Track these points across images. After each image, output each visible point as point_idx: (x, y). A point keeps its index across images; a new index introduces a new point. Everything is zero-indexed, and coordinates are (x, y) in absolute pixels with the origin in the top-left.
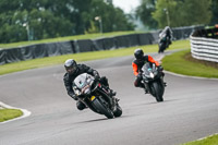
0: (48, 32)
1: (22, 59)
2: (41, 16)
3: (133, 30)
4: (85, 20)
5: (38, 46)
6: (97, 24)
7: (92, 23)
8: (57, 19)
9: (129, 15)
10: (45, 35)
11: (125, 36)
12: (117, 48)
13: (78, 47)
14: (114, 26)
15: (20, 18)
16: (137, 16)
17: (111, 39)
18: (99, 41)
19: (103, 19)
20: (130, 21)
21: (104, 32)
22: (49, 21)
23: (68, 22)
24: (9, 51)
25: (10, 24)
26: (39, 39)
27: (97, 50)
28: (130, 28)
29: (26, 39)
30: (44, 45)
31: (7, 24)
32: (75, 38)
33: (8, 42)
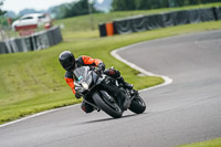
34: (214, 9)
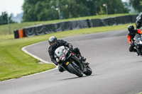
0: (72, 14)
1: (55, 31)
2: (68, 4)
3: (128, 13)
4: (96, 6)
5: (66, 23)
6: (104, 9)
7: (101, 8)
8: (78, 5)
9: (126, 3)
10: (70, 16)
11: (123, 17)
12: (117, 24)
13: (92, 24)
14: (116, 10)
15: (54, 4)
16: (130, 4)
17: (113, 19)
18: (105, 20)
19: (108, 6)
20: (125, 7)
21: (109, 14)
22: (73, 7)
23: (85, 7)
24: (47, 26)
25: (48, 8)
26: (67, 18)
27: (104, 25)
28: (126, 11)
29: (58, 18)
30: (69, 22)
31: (45, 9)
32: (90, 18)
33: (46, 20)
34: (88, 20)
